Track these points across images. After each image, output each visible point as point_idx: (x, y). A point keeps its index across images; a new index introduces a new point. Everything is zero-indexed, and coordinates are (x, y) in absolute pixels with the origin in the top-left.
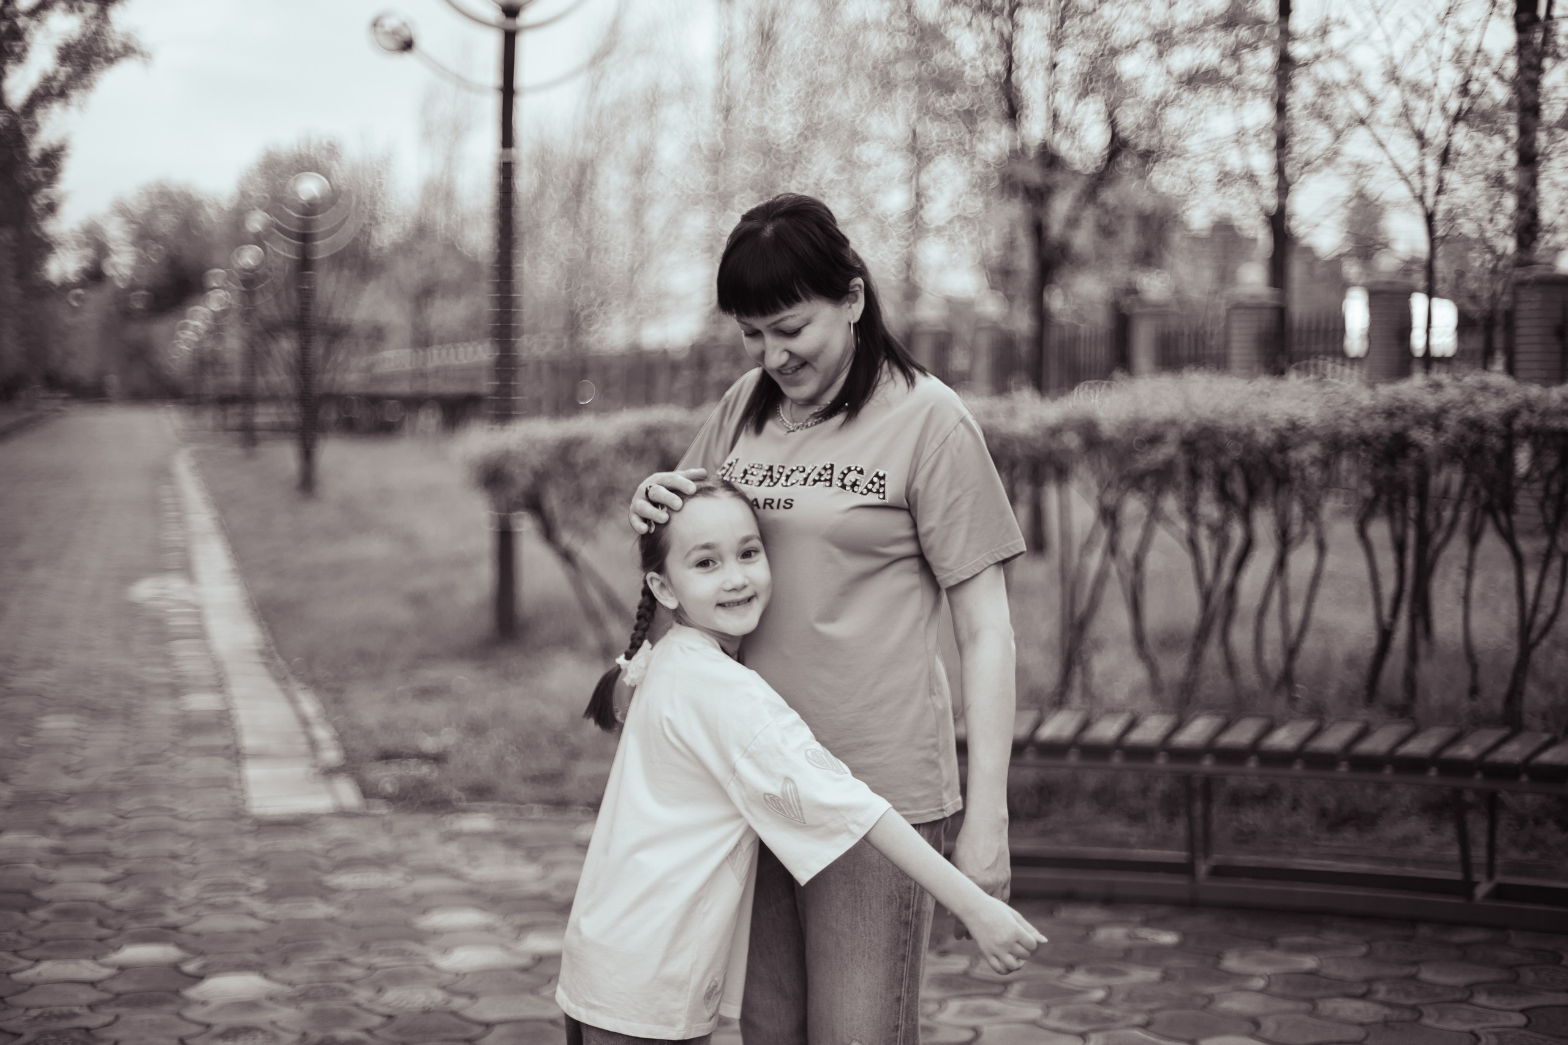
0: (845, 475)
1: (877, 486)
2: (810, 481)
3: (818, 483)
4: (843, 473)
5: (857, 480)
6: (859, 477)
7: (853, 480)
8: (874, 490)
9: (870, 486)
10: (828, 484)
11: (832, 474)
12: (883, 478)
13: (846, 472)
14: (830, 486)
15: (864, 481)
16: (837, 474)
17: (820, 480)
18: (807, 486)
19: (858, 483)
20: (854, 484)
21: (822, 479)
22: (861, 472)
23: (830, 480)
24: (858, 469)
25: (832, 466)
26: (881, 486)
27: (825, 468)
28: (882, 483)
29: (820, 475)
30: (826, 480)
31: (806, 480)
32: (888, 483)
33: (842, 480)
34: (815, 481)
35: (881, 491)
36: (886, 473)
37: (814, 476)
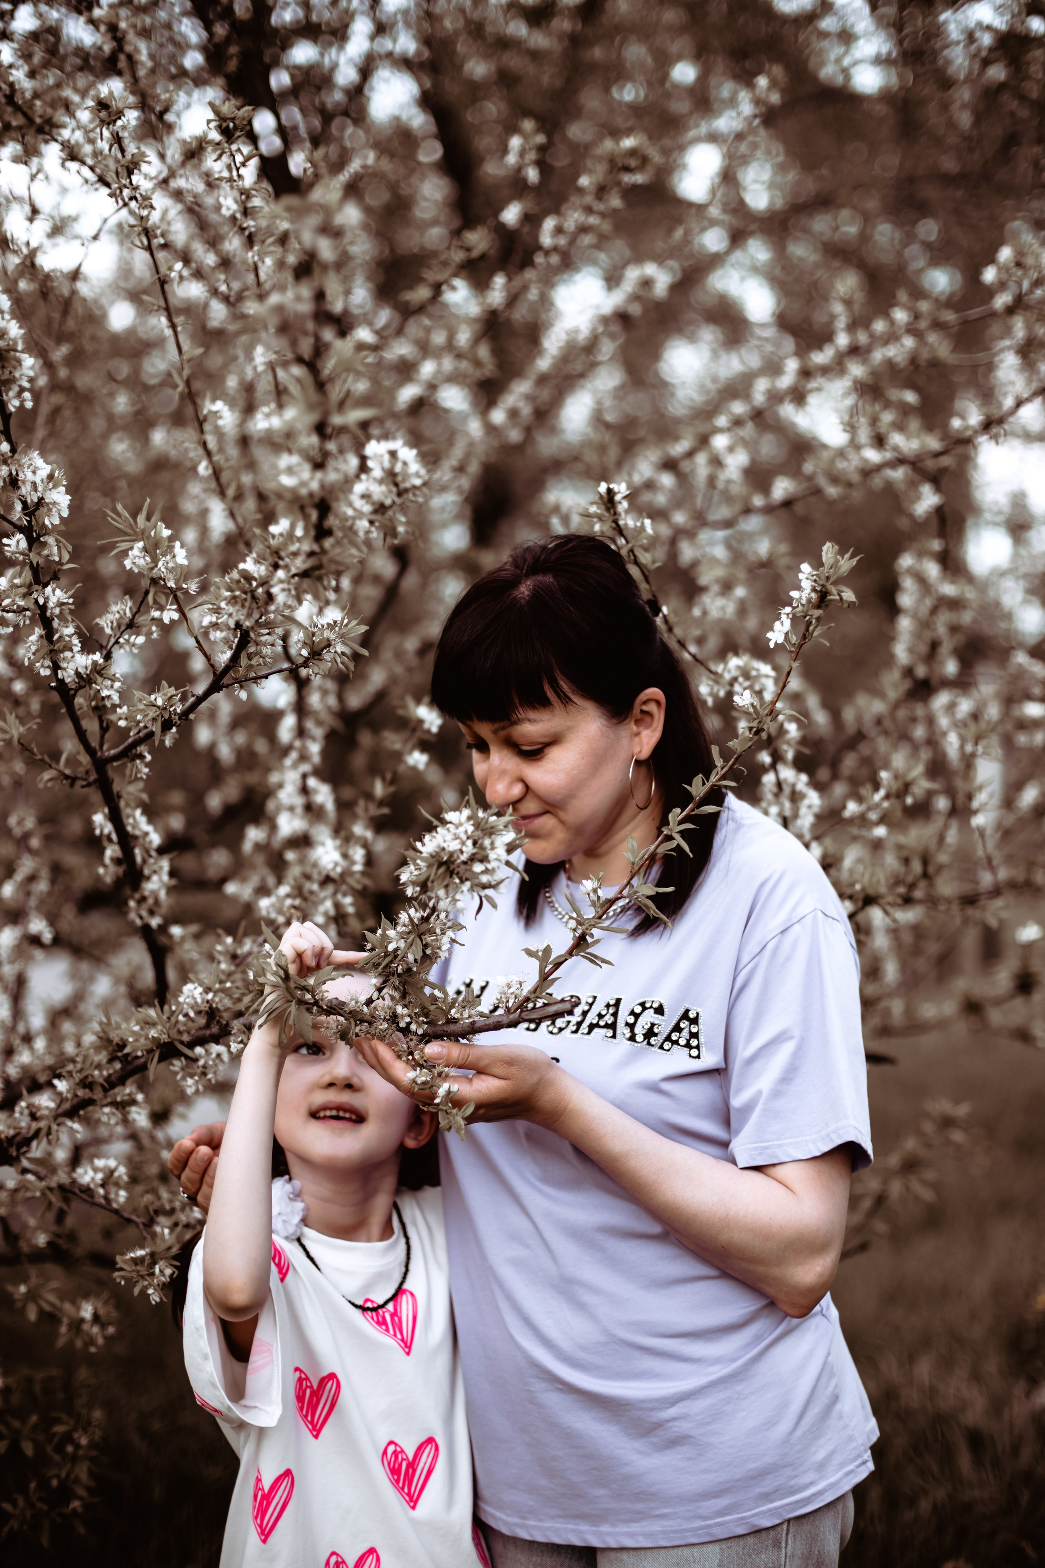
0: (637, 1016)
1: (685, 1033)
2: (584, 1028)
3: (596, 1030)
4: (632, 1013)
5: (653, 1025)
6: (657, 1019)
7: (647, 1026)
8: (682, 1042)
9: (674, 1037)
10: (610, 1033)
11: (615, 1015)
12: (695, 1021)
13: (638, 1010)
14: (614, 1036)
15: (664, 1025)
16: (624, 1016)
17: (597, 1025)
18: (578, 1035)
19: (656, 1030)
20: (650, 1033)
21: (602, 1023)
22: (660, 1010)
23: (613, 1026)
24: (655, 1005)
25: (618, 1001)
26: (695, 1035)
27: (608, 1006)
28: (694, 1029)
29: (600, 1016)
30: (607, 1026)
31: (579, 1024)
32: (703, 1027)
33: (632, 1026)
34: (592, 1027)
35: (694, 1042)
36: (699, 1010)
37: (592, 1018)
